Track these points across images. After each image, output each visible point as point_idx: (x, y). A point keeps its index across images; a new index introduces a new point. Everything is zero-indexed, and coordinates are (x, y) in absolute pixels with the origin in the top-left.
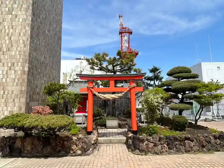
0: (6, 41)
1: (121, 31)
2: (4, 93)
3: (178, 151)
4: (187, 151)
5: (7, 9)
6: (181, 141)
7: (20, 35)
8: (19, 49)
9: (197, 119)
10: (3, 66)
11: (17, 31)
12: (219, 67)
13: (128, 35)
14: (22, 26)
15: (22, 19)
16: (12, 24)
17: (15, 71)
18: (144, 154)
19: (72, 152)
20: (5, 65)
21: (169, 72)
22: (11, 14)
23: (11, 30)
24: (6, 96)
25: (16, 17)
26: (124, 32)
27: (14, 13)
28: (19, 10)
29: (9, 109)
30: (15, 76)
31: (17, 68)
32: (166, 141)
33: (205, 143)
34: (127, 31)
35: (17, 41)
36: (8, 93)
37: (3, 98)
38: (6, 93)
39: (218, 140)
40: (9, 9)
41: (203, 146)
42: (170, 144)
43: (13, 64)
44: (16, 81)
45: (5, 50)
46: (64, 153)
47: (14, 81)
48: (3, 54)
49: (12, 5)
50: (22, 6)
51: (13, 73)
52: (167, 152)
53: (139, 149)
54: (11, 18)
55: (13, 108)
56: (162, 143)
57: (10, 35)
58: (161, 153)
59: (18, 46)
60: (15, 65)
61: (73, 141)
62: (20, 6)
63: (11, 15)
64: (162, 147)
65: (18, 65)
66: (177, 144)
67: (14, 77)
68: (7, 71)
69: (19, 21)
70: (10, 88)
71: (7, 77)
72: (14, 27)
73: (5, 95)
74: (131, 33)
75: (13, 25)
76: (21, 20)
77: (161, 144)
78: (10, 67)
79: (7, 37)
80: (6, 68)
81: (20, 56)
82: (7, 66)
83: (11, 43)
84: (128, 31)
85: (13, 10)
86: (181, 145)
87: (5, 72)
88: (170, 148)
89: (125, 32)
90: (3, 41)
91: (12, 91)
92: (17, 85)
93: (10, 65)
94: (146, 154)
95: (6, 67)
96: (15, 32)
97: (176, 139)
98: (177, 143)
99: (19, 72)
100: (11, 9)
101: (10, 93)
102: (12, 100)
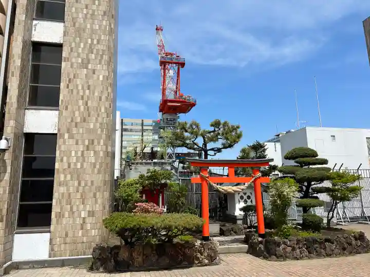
0: (79, 107)
1: (163, 60)
2: (79, 184)
3: (319, 255)
4: (329, 255)
5: (80, 60)
6: (320, 243)
7: (100, 100)
8: (100, 119)
9: (329, 218)
10: (77, 144)
11: (96, 94)
12: (334, 136)
13: (176, 68)
14: (103, 87)
15: (104, 76)
16: (88, 82)
17: (95, 152)
18: (282, 260)
19: (197, 262)
20: (80, 142)
21: (287, 154)
22: (87, 68)
23: (87, 92)
24: (83, 190)
25: (94, 73)
26: (169, 63)
27: (90, 66)
28: (98, 63)
29: (88, 208)
30: (96, 160)
31: (98, 148)
32: (305, 244)
33: (346, 245)
34: (174, 61)
35: (98, 109)
36: (86, 185)
37: (78, 191)
38: (83, 184)
39: (359, 241)
40: (82, 60)
41: (344, 249)
42: (309, 247)
43: (92, 142)
44: (98, 166)
45: (78, 120)
46: (186, 263)
47: (95, 167)
48: (76, 126)
49: (87, 55)
50: (102, 56)
51: (92, 155)
52: (307, 256)
53: (276, 255)
54: (86, 74)
55: (94, 206)
56: (301, 246)
57: (85, 98)
58: (301, 258)
59: (98, 115)
60: (96, 142)
61: (196, 248)
62: (99, 58)
63: (85, 70)
64: (300, 251)
65: (99, 143)
66: (317, 247)
67: (93, 161)
68: (83, 152)
69: (98, 78)
70: (87, 177)
71: (84, 161)
72: (92, 88)
73: (81, 188)
74: (183, 65)
75: (90, 84)
76: (101, 78)
77: (299, 248)
78: (88, 146)
79: (81, 102)
80: (81, 148)
81: (102, 131)
82: (84, 144)
83: (88, 110)
84: (176, 61)
85: (89, 63)
86: (321, 248)
87: (79, 154)
88: (310, 253)
89: (171, 63)
90: (75, 107)
91: (92, 182)
92: (99, 172)
93: (87, 143)
94: (284, 260)
95: (82, 146)
96: (94, 94)
97: (315, 241)
98: (317, 245)
99: (101, 154)
100: (85, 61)
101: (89, 184)
102: (92, 195)
